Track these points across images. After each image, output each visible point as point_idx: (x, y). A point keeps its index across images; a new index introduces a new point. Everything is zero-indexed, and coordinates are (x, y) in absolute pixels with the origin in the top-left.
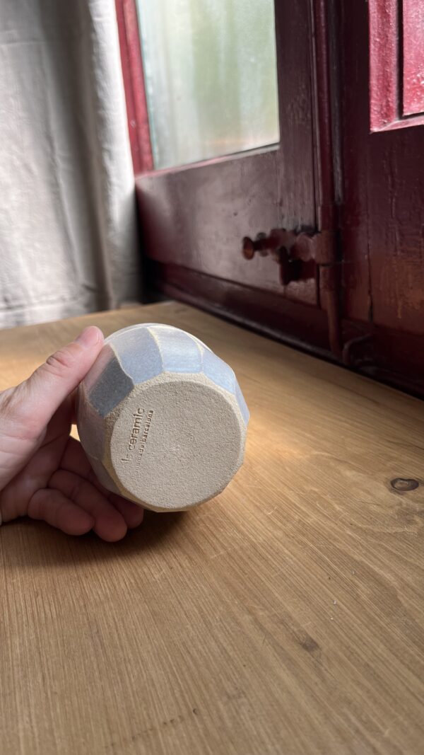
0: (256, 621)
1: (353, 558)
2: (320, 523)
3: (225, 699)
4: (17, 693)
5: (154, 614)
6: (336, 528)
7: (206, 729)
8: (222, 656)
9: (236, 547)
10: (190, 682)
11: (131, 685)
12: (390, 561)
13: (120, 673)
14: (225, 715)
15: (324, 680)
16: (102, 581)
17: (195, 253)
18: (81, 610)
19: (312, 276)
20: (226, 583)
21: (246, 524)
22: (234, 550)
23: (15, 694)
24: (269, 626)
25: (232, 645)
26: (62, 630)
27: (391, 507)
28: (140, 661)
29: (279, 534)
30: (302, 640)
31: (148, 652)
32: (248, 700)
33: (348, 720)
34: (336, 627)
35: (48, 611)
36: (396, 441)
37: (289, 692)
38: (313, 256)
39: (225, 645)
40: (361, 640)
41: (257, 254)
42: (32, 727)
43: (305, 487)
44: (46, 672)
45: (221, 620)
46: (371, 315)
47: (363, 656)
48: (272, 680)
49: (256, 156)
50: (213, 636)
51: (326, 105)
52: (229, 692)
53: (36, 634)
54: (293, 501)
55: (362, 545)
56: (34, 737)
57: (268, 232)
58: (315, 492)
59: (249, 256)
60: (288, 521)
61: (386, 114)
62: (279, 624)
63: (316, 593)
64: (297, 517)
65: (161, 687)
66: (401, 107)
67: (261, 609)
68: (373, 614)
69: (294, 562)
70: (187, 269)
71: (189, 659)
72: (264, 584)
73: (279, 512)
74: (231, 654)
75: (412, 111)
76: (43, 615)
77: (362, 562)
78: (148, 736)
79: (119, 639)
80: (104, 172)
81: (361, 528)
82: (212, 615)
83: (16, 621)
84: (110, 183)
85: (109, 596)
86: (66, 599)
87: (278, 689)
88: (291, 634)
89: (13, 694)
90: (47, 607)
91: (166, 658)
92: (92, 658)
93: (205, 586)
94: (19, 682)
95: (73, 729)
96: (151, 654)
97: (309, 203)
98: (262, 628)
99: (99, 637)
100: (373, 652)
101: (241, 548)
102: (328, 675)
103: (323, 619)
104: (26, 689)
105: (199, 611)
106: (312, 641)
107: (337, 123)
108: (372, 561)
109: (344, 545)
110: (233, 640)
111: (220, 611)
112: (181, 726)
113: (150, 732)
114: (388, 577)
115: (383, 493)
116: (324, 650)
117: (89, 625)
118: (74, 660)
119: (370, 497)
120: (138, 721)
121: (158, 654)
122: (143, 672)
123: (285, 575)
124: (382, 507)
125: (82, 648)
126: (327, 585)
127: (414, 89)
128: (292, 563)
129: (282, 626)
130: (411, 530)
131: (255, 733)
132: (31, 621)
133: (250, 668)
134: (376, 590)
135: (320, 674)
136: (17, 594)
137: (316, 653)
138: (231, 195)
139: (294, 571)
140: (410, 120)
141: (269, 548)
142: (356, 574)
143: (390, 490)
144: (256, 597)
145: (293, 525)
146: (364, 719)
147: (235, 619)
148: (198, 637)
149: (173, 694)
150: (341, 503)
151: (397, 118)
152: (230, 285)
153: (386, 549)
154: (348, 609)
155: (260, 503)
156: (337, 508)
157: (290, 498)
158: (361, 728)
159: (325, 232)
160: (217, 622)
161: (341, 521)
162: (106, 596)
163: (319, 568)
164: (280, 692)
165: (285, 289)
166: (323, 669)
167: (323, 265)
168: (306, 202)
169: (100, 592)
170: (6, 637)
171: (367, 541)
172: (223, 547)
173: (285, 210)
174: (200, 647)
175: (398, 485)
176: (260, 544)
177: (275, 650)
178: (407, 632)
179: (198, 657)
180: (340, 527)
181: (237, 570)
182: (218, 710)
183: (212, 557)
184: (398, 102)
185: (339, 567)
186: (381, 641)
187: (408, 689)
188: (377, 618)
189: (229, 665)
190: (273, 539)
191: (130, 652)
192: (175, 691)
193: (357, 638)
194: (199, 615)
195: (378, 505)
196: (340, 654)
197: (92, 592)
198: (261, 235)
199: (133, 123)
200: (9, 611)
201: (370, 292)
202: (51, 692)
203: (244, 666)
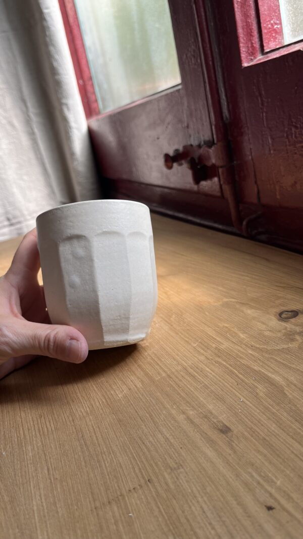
0: (188, 418)
1: (253, 369)
2: (230, 347)
3: (169, 470)
4: (31, 481)
5: (120, 421)
6: (242, 350)
7: (157, 492)
8: (166, 443)
9: (173, 370)
10: (145, 462)
11: (106, 469)
12: (279, 368)
13: (99, 461)
14: (170, 481)
15: (235, 452)
16: (84, 403)
17: (134, 169)
18: (71, 423)
19: (215, 176)
20: (167, 395)
21: (180, 354)
22: (172, 372)
23: (30, 482)
24: (197, 421)
25: (172, 435)
26: (59, 438)
27: (280, 331)
28: (111, 452)
29: (202, 358)
30: (219, 427)
31: (117, 445)
32: (184, 469)
33: (252, 476)
34: (243, 416)
35: (48, 426)
36: (281, 285)
37: (211, 462)
38: (214, 161)
39: (168, 436)
40: (260, 423)
41: (175, 165)
42: (42, 502)
43: (219, 324)
44: (50, 466)
45: (165, 420)
46: (259, 198)
47: (261, 433)
48: (200, 455)
49: (167, 95)
50: (159, 431)
51: (209, 52)
52: (171, 465)
53: (42, 442)
54: (211, 334)
55: (260, 360)
56: (43, 509)
57: (181, 149)
58: (227, 327)
59: (169, 167)
60: (208, 349)
61: (252, 52)
62: (204, 419)
63: (229, 395)
64: (214, 346)
65: (126, 467)
66: (262, 46)
67: (192, 410)
68: (268, 405)
69: (213, 376)
70: (131, 182)
71: (144, 447)
72: (194, 393)
73: (202, 343)
74: (172, 441)
75: (270, 48)
76: (46, 429)
77: (260, 370)
78: (119, 500)
79: (97, 439)
80: (65, 120)
81: (259, 348)
82: (158, 417)
83: (28, 434)
84: (70, 128)
85: (89, 413)
86: (60, 418)
87: (204, 461)
88: (212, 424)
89: (28, 483)
90: (48, 423)
91: (129, 448)
92: (80, 453)
93: (153, 399)
94: (32, 474)
95: (69, 501)
96: (119, 447)
97: (207, 124)
98: (192, 422)
99: (83, 439)
100: (268, 430)
101: (177, 371)
102: (238, 448)
103: (234, 412)
104: (37, 478)
105: (150, 415)
106: (227, 427)
107: (219, 64)
108: (267, 369)
109: (247, 361)
110: (173, 432)
111: (163, 414)
112: (140, 492)
113: (120, 498)
114: (277, 378)
115: (274, 322)
116: (235, 432)
117: (77, 432)
118: (67, 456)
119: (264, 326)
120: (112, 491)
121: (123, 447)
122: (114, 459)
123: (207, 386)
124: (274, 333)
125: (73, 448)
126: (237, 389)
127: (270, 32)
128: (212, 376)
129: (206, 420)
130: (293, 345)
131: (190, 491)
132: (38, 434)
133: (185, 449)
134: (269, 389)
135: (232, 448)
136: (27, 418)
137: (229, 434)
138: (153, 125)
139: (213, 382)
140: (269, 55)
141: (195, 368)
142: (255, 379)
143: (279, 320)
144: (188, 402)
145: (212, 351)
146: (262, 474)
147: (174, 419)
148: (149, 432)
149: (134, 471)
150: (245, 332)
151: (261, 55)
152: (162, 189)
153: (276, 360)
154: (251, 403)
155: (188, 338)
156: (242, 336)
157: (209, 333)
158: (262, 481)
159: (219, 144)
160: (162, 421)
161: (244, 344)
162: (87, 413)
163: (230, 378)
164: (205, 462)
165: (198, 187)
166: (234, 444)
167: (221, 167)
168: (205, 124)
169: (82, 411)
170: (22, 446)
171: (263, 356)
172: (165, 371)
173: (191, 131)
174: (151, 439)
175: (284, 316)
176: (188, 366)
177: (202, 435)
178: (292, 414)
179: (150, 445)
180: (244, 349)
181: (174, 386)
182: (164, 478)
183: (157, 379)
184: (259, 42)
185: (244, 376)
186: (274, 422)
187: (293, 452)
188: (270, 407)
189: (171, 449)
190: (198, 362)
191: (104, 447)
192: (136, 469)
193: (257, 422)
194: (150, 418)
195: (270, 331)
196: (246, 433)
197: (77, 411)
198: (177, 150)
199: (81, 82)
200: (23, 429)
201: (256, 182)
202: (54, 478)
203: (181, 448)
